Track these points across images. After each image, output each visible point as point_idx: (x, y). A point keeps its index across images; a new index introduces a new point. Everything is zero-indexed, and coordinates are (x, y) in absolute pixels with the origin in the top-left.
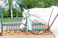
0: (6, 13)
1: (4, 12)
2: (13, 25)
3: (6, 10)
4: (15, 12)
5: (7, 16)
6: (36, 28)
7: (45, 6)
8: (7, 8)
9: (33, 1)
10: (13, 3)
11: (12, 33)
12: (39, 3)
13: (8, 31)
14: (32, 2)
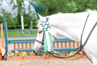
0: (13, 21)
1: (9, 20)
2: (24, 42)
3: (14, 17)
4: (29, 20)
5: (15, 26)
6: (64, 48)
7: (79, 9)
8: (14, 13)
9: (58, 1)
10: (24, 5)
11: (24, 55)
12: (69, 5)
13: (16, 51)
14: (57, 3)
